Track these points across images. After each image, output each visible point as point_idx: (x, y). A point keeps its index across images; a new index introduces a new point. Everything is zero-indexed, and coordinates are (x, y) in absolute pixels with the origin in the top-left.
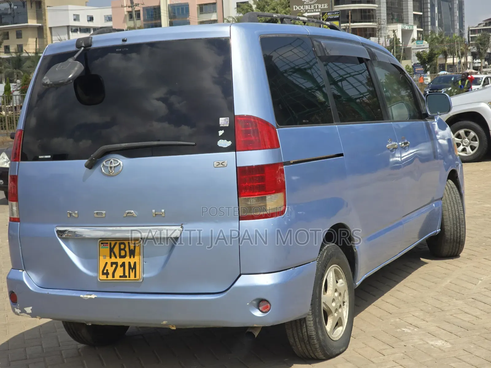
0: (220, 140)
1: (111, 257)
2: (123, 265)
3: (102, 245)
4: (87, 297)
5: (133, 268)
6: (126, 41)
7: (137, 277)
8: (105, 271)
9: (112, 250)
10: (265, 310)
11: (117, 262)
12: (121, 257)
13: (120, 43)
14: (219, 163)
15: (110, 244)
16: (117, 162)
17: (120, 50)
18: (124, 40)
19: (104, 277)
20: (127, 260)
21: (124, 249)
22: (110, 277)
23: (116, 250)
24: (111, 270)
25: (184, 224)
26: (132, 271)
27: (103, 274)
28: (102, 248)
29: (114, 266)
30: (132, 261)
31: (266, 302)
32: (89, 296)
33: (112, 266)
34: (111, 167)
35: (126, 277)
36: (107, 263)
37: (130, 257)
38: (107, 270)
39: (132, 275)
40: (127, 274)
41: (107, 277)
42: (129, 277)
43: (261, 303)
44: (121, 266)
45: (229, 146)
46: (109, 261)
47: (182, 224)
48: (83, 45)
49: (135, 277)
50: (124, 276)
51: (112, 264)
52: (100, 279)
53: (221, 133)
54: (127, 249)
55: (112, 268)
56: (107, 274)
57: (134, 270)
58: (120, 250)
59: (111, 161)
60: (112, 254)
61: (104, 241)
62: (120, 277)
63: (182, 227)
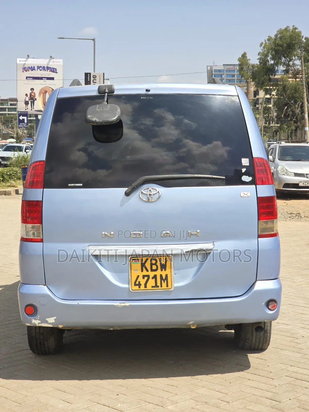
0: (243, 176)
1: (142, 271)
2: (155, 277)
3: (134, 261)
4: (121, 305)
5: (165, 279)
6: (149, 91)
7: (170, 286)
8: (137, 283)
9: (143, 265)
10: (273, 308)
11: (149, 275)
12: (152, 270)
13: (144, 92)
14: (245, 194)
15: (142, 260)
16: (155, 191)
17: (145, 98)
18: (147, 90)
19: (137, 287)
20: (158, 273)
21: (155, 264)
22: (142, 287)
23: (148, 265)
24: (143, 282)
25: (215, 242)
26: (164, 282)
27: (135, 285)
28: (133, 263)
29: (146, 278)
30: (164, 273)
31: (274, 302)
32: (123, 304)
33: (143, 278)
34: (150, 195)
35: (158, 287)
36: (138, 276)
37: (162, 270)
38: (139, 282)
39: (164, 285)
40: (159, 284)
41: (139, 287)
42: (161, 286)
43: (270, 303)
44: (153, 278)
45: (250, 180)
46: (141, 274)
47: (213, 242)
48: (107, 91)
49: (167, 286)
50: (156, 286)
51: (144, 276)
52: (132, 289)
53: (244, 170)
54: (158, 264)
55: (144, 279)
56: (139, 285)
57: (166, 281)
58: (152, 264)
59: (149, 189)
60: (144, 268)
61: (135, 257)
62: (152, 287)
63: (213, 244)
